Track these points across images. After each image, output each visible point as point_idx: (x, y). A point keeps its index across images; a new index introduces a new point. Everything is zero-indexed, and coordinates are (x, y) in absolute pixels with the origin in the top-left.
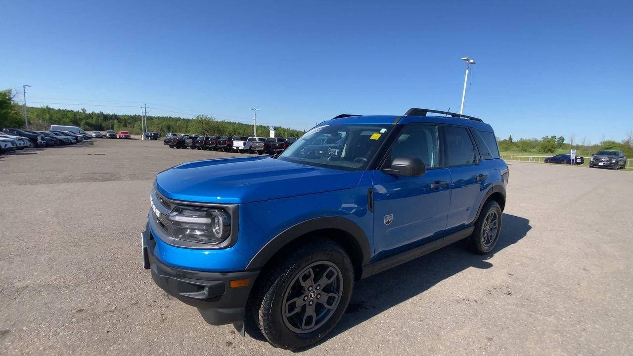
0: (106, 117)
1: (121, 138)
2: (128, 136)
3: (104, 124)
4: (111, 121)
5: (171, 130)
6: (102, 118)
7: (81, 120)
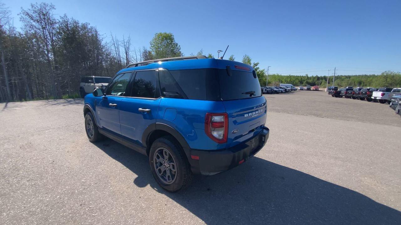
0: (318, 78)
1: (313, 90)
2: (317, 89)
3: (316, 83)
4: (321, 80)
5: (362, 84)
6: (316, 79)
7: (304, 80)
